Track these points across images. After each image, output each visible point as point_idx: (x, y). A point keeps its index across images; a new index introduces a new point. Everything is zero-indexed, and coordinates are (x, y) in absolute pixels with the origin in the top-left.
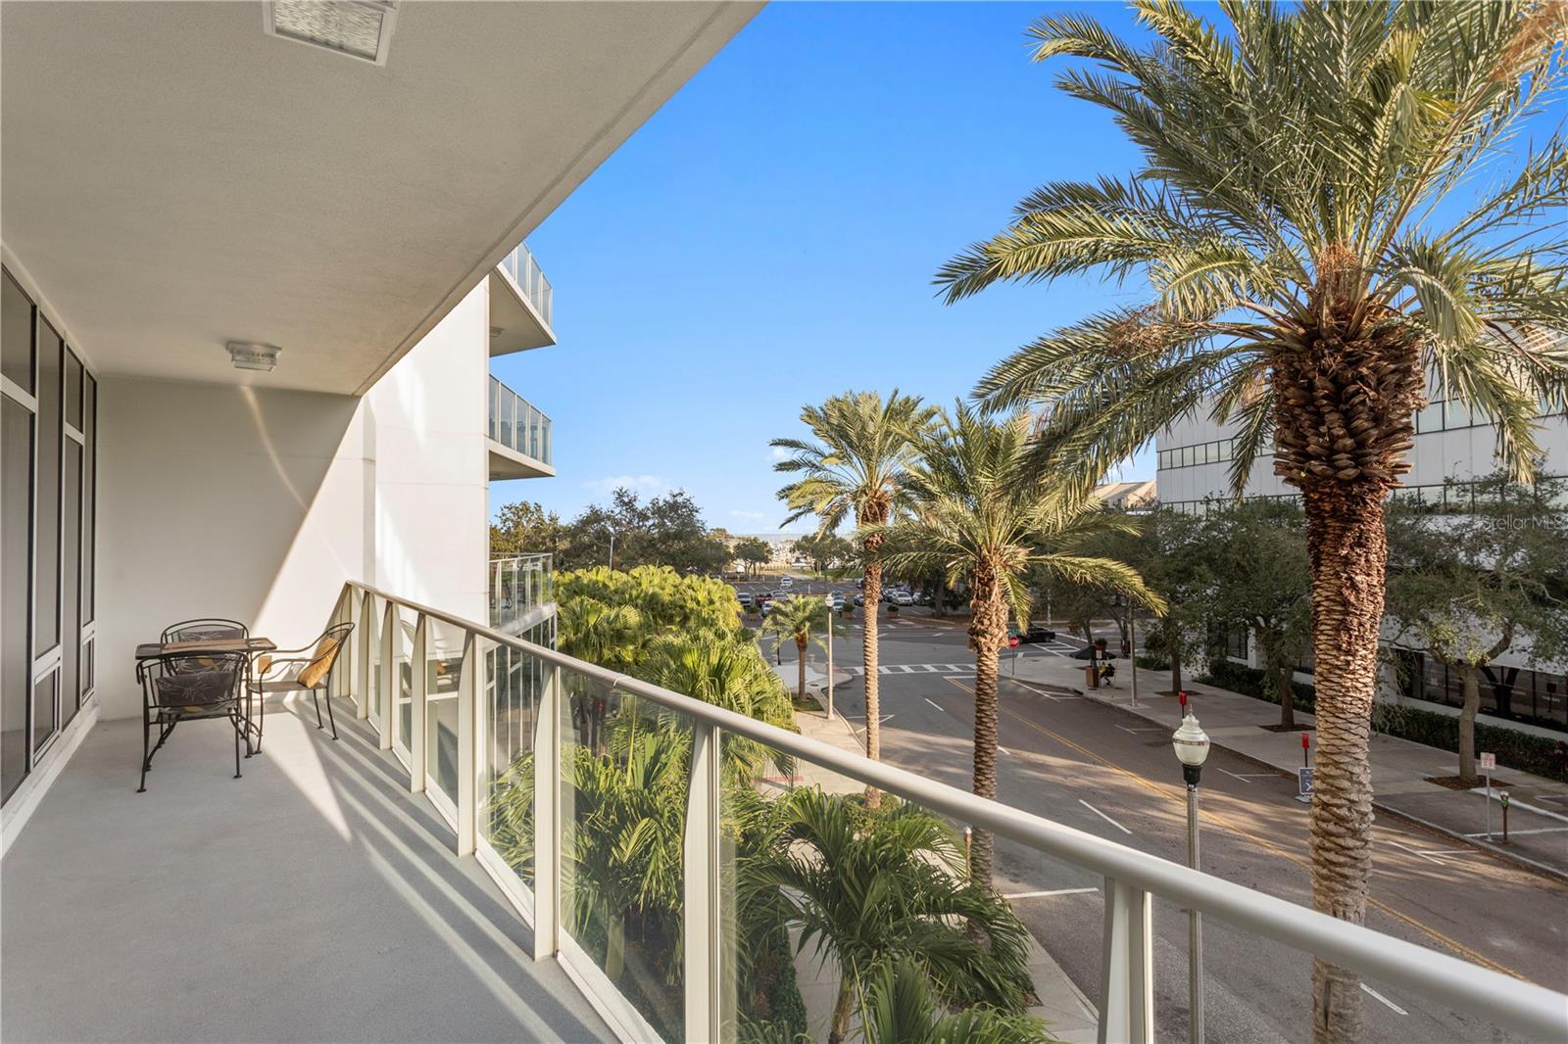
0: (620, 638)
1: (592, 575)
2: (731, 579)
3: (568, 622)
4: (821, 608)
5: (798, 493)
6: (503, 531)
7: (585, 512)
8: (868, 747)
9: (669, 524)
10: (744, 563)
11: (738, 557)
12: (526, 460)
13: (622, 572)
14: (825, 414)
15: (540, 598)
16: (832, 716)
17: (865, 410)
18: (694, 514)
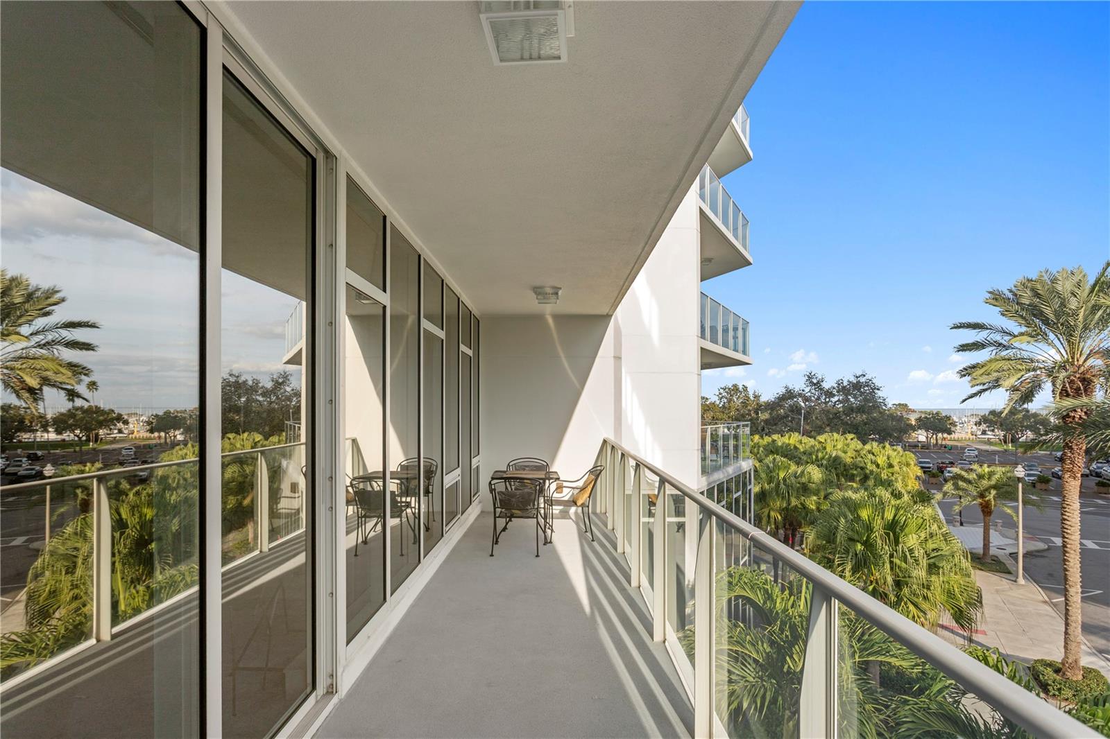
0: (805, 490)
1: (785, 440)
2: (913, 447)
3: (763, 475)
4: (1009, 478)
5: (982, 370)
6: (721, 405)
7: (782, 391)
8: (1067, 619)
9: (852, 400)
10: (925, 434)
11: (919, 428)
12: (729, 353)
13: (810, 437)
14: (1015, 295)
15: (741, 455)
16: (1021, 581)
17: (1064, 287)
18: (876, 391)
